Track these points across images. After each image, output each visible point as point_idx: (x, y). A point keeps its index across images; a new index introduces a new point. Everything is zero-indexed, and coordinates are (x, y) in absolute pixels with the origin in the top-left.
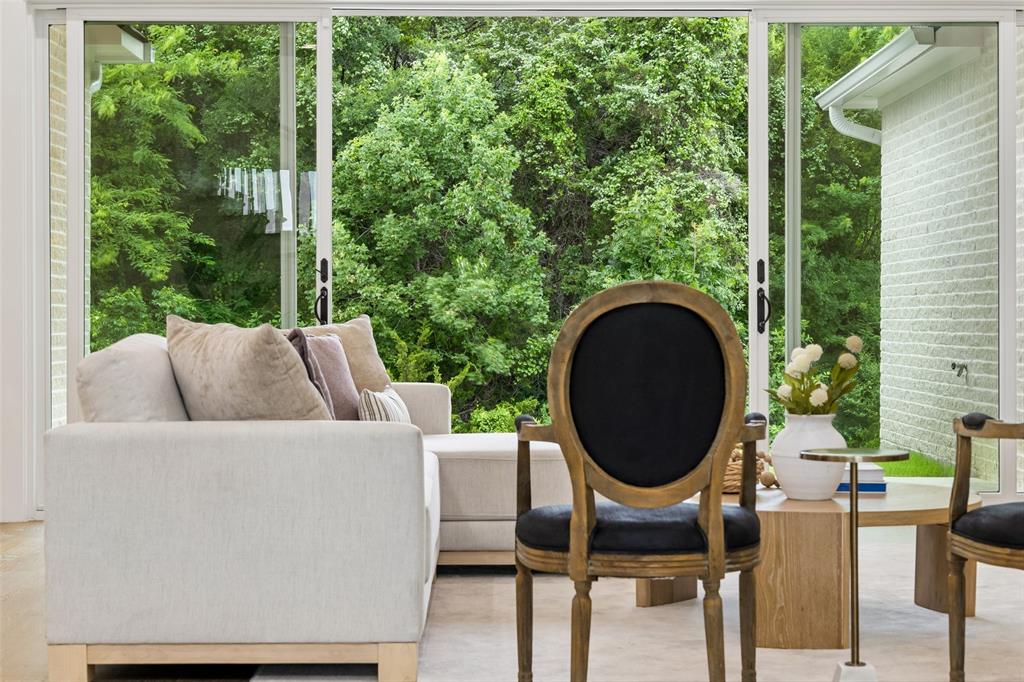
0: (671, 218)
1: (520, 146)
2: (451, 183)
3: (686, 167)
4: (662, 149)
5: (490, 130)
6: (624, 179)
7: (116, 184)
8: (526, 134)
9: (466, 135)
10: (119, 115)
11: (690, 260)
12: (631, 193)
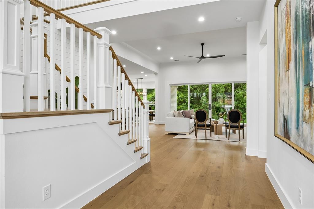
0: (242, 96)
1: (225, 88)
2: (217, 93)
3: (244, 90)
4: (241, 88)
5: (222, 87)
6: (237, 91)
7: (184, 93)
8: (226, 87)
9: (219, 87)
10: (184, 87)
11: (244, 100)
12: (237, 93)
